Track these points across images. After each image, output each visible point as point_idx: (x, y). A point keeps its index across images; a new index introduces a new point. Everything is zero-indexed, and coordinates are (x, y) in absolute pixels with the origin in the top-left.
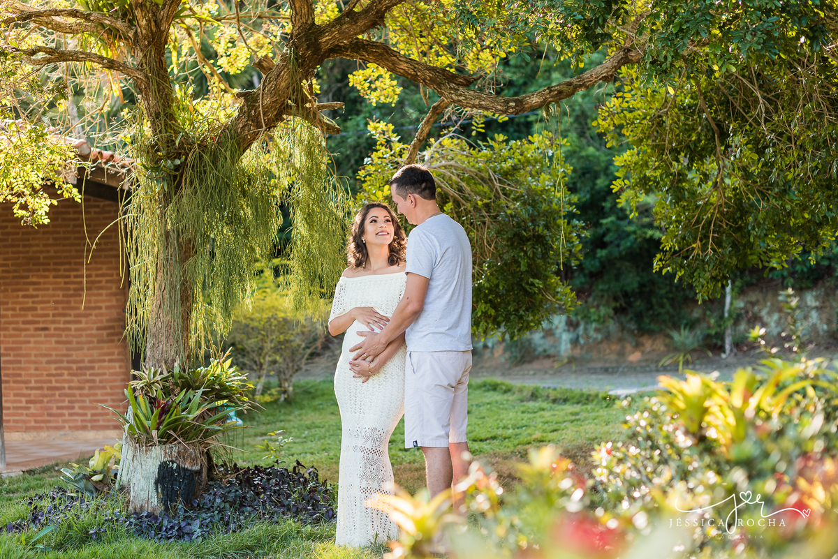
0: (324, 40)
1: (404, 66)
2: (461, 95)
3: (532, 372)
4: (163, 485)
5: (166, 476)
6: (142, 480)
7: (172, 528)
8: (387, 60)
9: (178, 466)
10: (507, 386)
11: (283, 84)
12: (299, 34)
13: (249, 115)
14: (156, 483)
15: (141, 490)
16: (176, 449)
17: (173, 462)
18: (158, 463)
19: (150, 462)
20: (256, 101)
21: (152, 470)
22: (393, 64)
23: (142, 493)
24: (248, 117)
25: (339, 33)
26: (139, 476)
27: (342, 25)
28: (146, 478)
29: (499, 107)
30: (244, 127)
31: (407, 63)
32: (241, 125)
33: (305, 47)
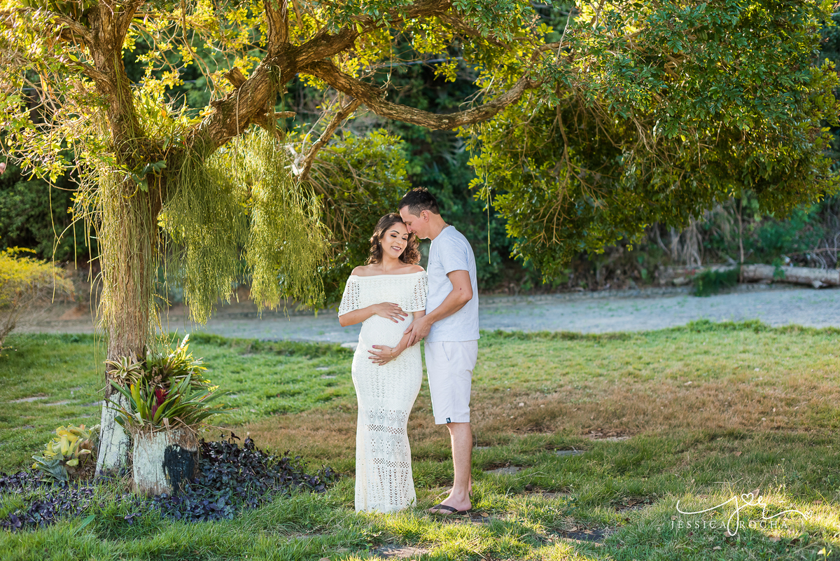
0: (301, 59)
1: (342, 81)
2: (391, 109)
3: (174, 319)
4: (169, 468)
5: (172, 459)
6: (148, 464)
7: (197, 507)
8: (332, 75)
9: (182, 449)
10: (221, 339)
11: (259, 96)
12: (278, 52)
13: (224, 123)
14: (164, 466)
15: (148, 474)
16: (179, 433)
17: (177, 446)
18: (164, 448)
19: (155, 447)
20: (231, 110)
21: (158, 454)
22: (335, 79)
23: (149, 476)
24: (223, 124)
25: (315, 54)
26: (145, 461)
27: (318, 46)
28: (152, 462)
29: (432, 123)
30: (217, 133)
31: (345, 78)
32: (214, 132)
33: (286, 64)
